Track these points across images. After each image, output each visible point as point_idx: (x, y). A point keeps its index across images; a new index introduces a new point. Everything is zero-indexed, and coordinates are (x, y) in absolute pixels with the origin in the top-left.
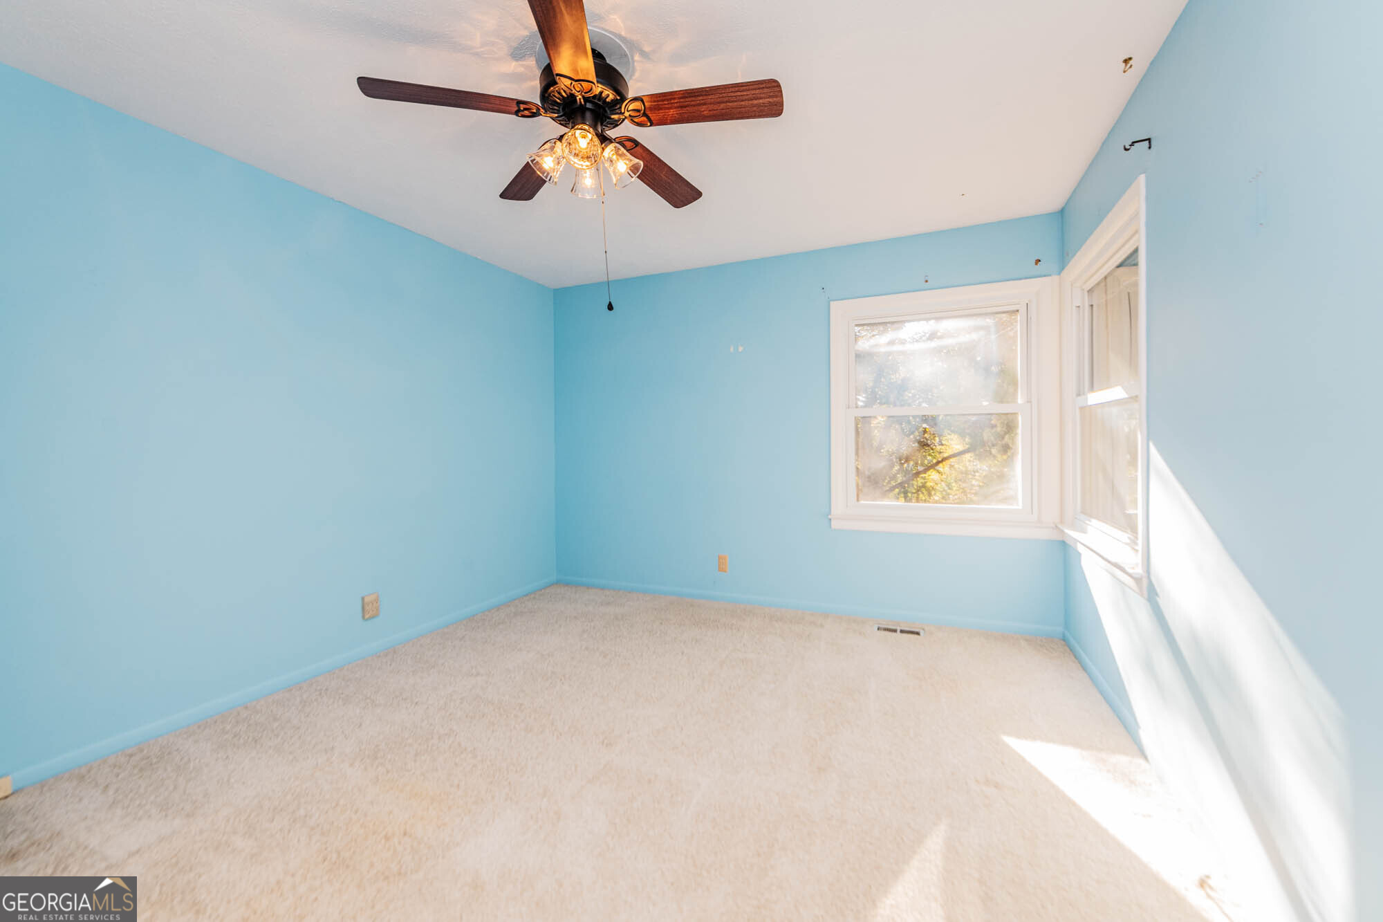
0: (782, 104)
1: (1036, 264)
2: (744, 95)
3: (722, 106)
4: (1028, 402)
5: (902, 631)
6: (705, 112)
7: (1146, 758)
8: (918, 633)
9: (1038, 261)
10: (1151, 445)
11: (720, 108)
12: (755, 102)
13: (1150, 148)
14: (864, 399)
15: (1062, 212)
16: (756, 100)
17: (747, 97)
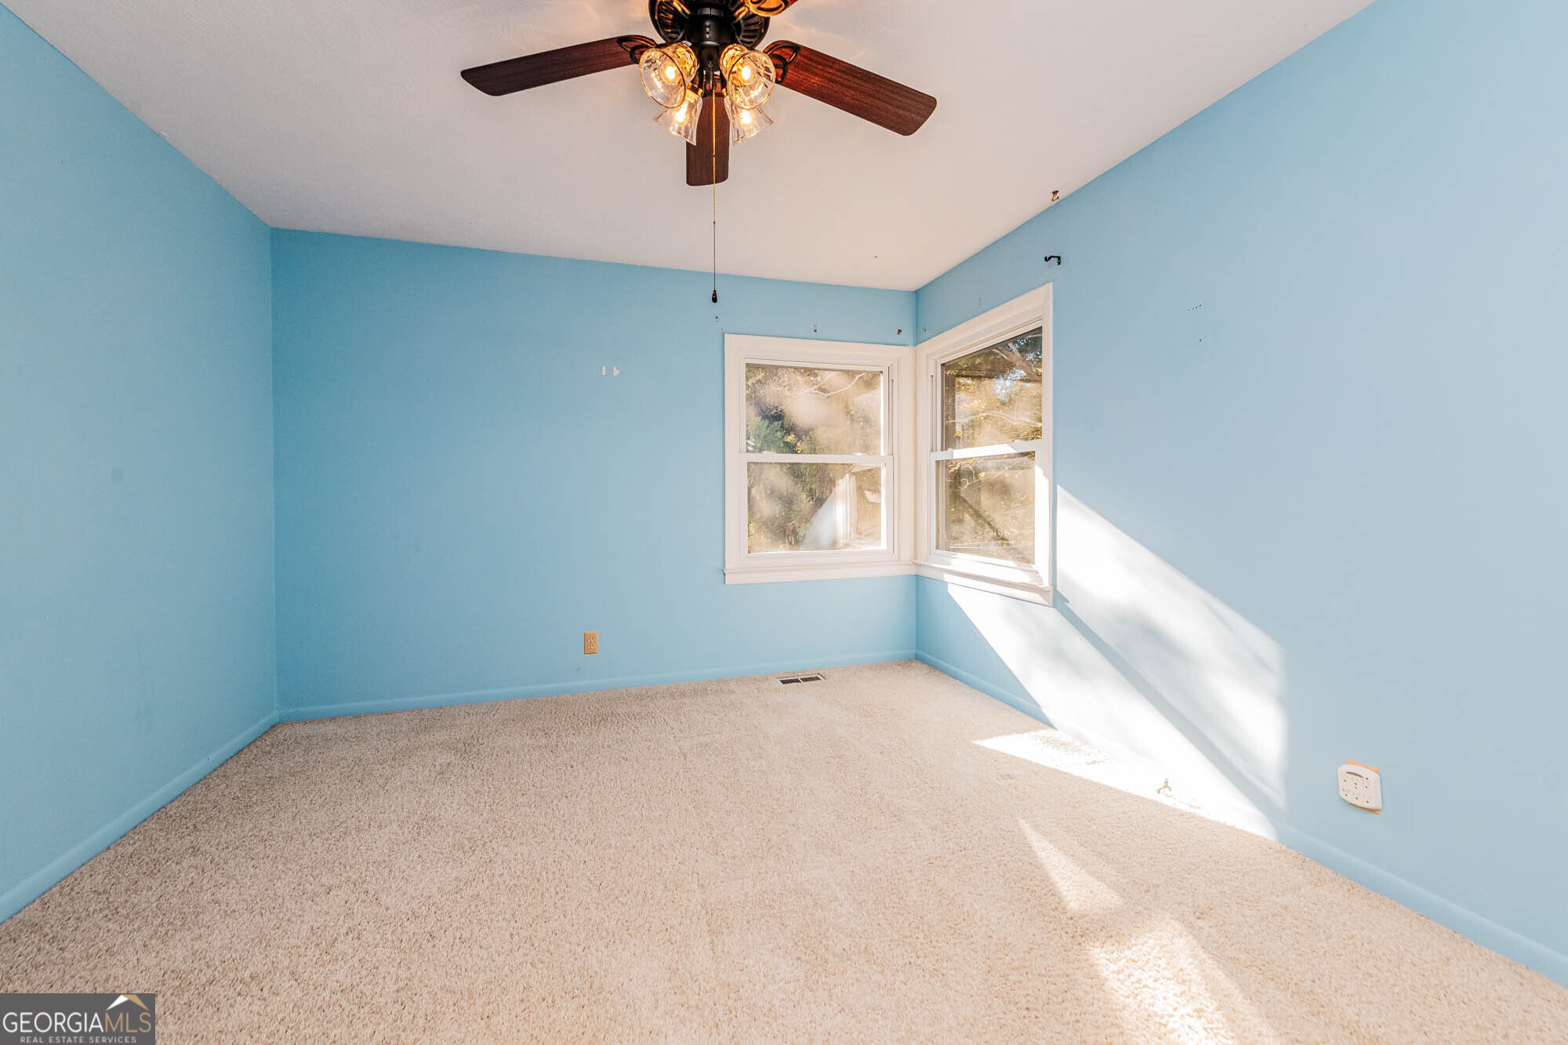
0: (918, 125)
1: (899, 333)
2: (898, 100)
3: (870, 100)
4: (889, 455)
5: (805, 680)
6: (847, 98)
7: (1054, 728)
8: (817, 679)
9: (900, 331)
10: (1058, 487)
11: (866, 101)
12: (901, 112)
13: (1059, 263)
14: (753, 444)
15: (917, 294)
16: (903, 110)
17: (899, 103)
